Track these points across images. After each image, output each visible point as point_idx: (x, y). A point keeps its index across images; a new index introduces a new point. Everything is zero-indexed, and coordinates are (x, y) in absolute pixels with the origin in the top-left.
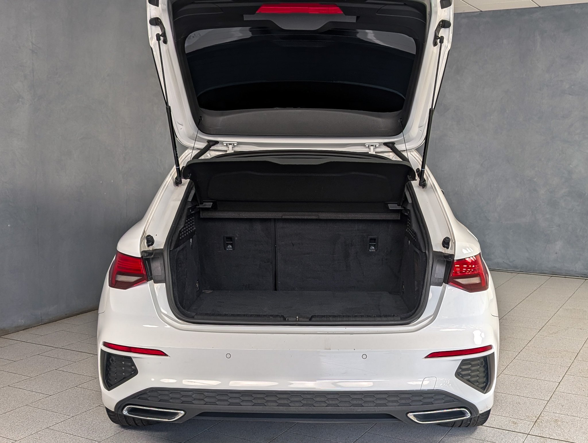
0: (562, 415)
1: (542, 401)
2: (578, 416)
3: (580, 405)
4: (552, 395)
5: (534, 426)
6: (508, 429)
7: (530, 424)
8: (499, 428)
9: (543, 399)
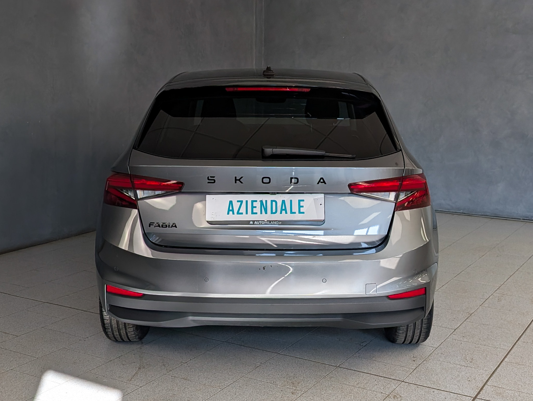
4: (442, 342)
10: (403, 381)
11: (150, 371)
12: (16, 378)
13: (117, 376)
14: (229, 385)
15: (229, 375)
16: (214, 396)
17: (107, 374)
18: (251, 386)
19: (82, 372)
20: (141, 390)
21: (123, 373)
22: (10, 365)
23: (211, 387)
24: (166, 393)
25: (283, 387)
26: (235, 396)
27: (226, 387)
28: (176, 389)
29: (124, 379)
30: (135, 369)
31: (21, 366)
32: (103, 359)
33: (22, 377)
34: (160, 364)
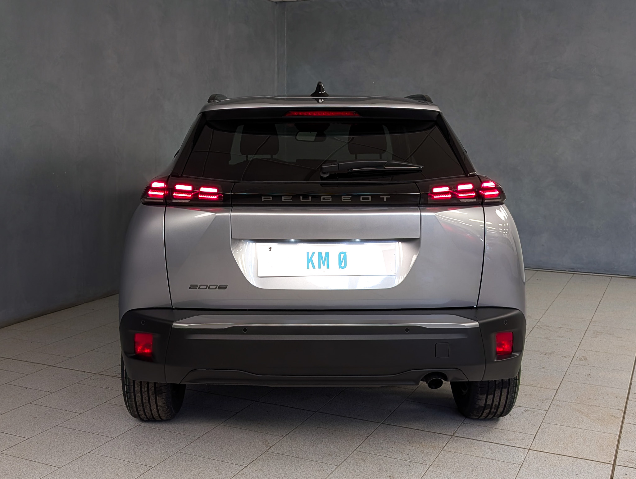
7: (530, 438)
10: (529, 448)
11: (248, 448)
12: (99, 462)
13: (213, 456)
14: (343, 461)
15: (339, 449)
16: (332, 474)
17: (201, 453)
18: (368, 461)
19: (172, 452)
20: (248, 470)
21: (219, 451)
22: (85, 448)
23: (325, 464)
24: (277, 472)
25: (405, 461)
26: (356, 474)
27: (341, 463)
28: (286, 468)
29: (222, 458)
30: (230, 446)
31: (98, 448)
32: (189, 436)
33: (105, 461)
34: (257, 440)
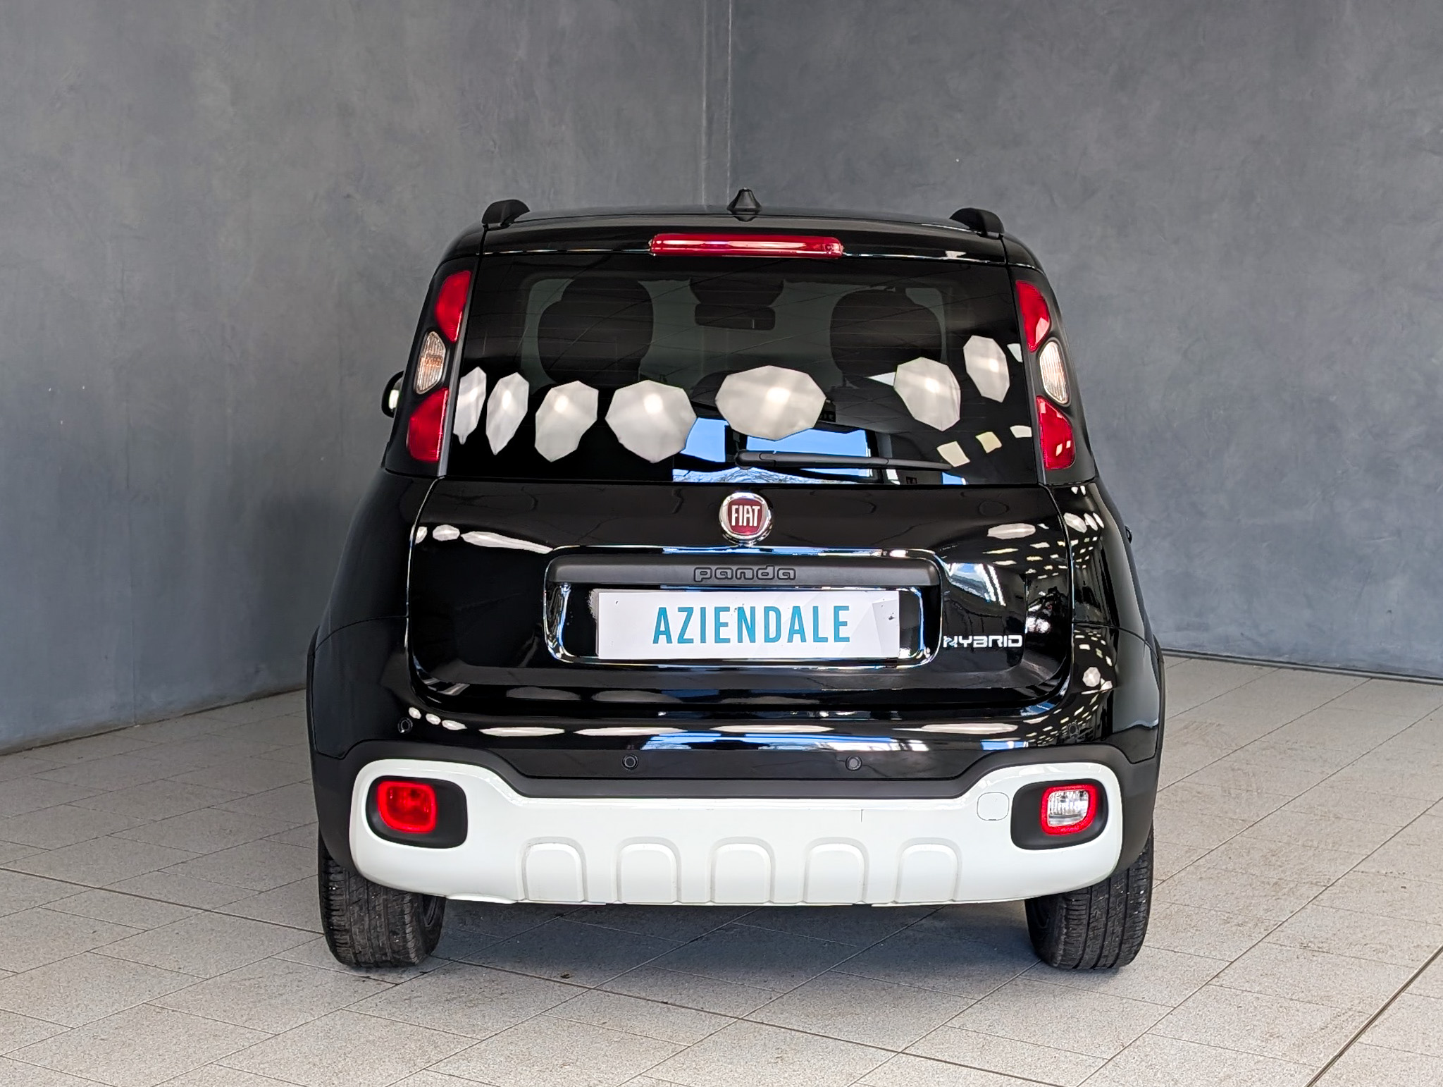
0: (1193, 1044)
1: (1159, 1006)
2: (1236, 1049)
3: (1258, 1020)
4: (1193, 994)
5: (1102, 1069)
6: (1024, 1077)
7: (1093, 1065)
8: (1003, 1072)
9: (1164, 1002)
